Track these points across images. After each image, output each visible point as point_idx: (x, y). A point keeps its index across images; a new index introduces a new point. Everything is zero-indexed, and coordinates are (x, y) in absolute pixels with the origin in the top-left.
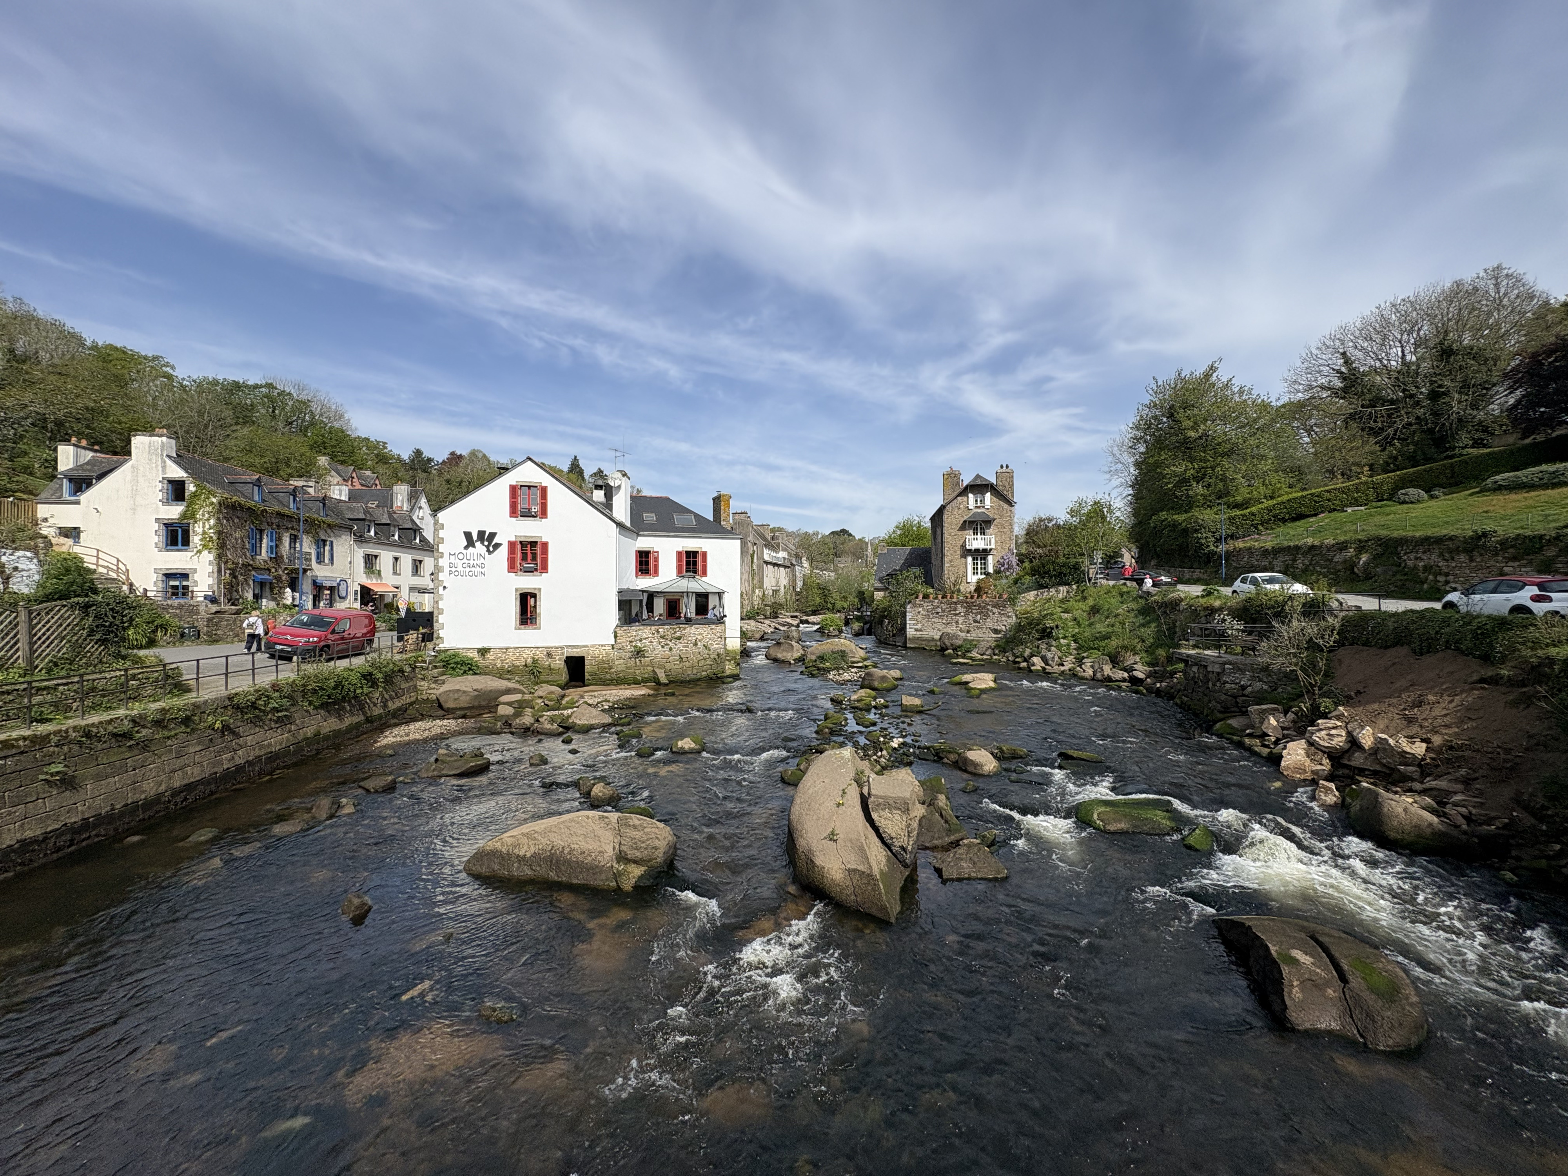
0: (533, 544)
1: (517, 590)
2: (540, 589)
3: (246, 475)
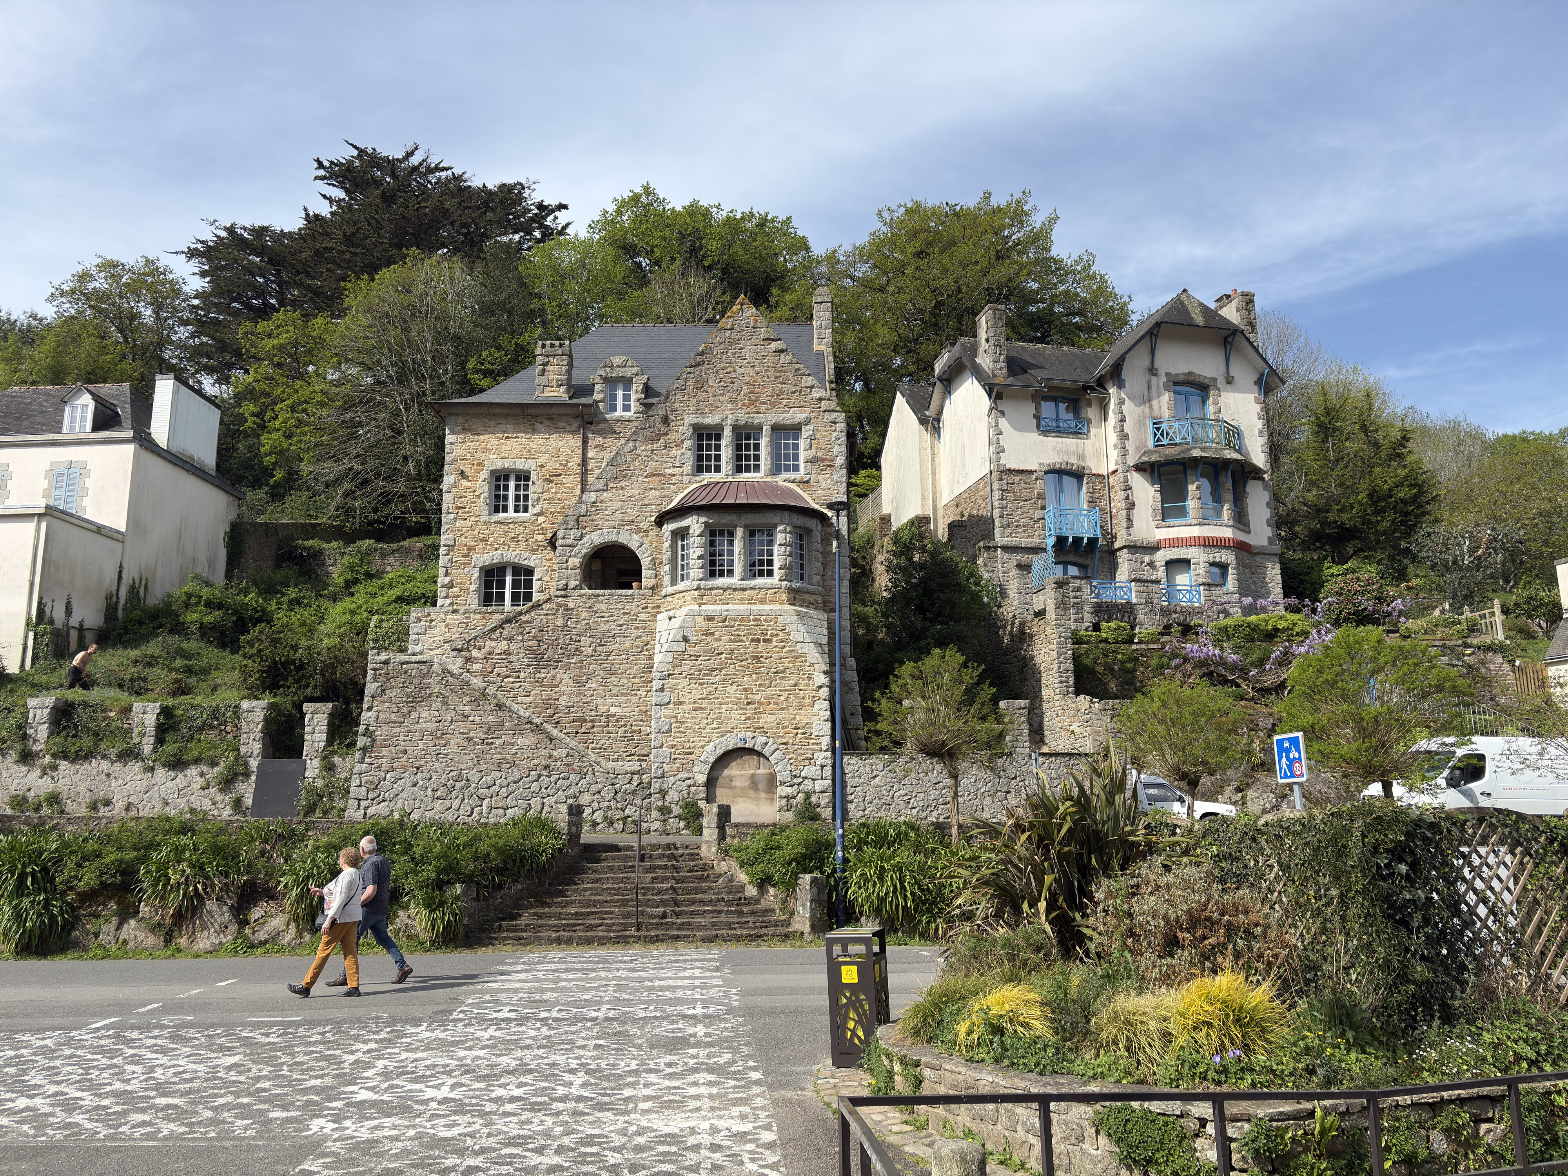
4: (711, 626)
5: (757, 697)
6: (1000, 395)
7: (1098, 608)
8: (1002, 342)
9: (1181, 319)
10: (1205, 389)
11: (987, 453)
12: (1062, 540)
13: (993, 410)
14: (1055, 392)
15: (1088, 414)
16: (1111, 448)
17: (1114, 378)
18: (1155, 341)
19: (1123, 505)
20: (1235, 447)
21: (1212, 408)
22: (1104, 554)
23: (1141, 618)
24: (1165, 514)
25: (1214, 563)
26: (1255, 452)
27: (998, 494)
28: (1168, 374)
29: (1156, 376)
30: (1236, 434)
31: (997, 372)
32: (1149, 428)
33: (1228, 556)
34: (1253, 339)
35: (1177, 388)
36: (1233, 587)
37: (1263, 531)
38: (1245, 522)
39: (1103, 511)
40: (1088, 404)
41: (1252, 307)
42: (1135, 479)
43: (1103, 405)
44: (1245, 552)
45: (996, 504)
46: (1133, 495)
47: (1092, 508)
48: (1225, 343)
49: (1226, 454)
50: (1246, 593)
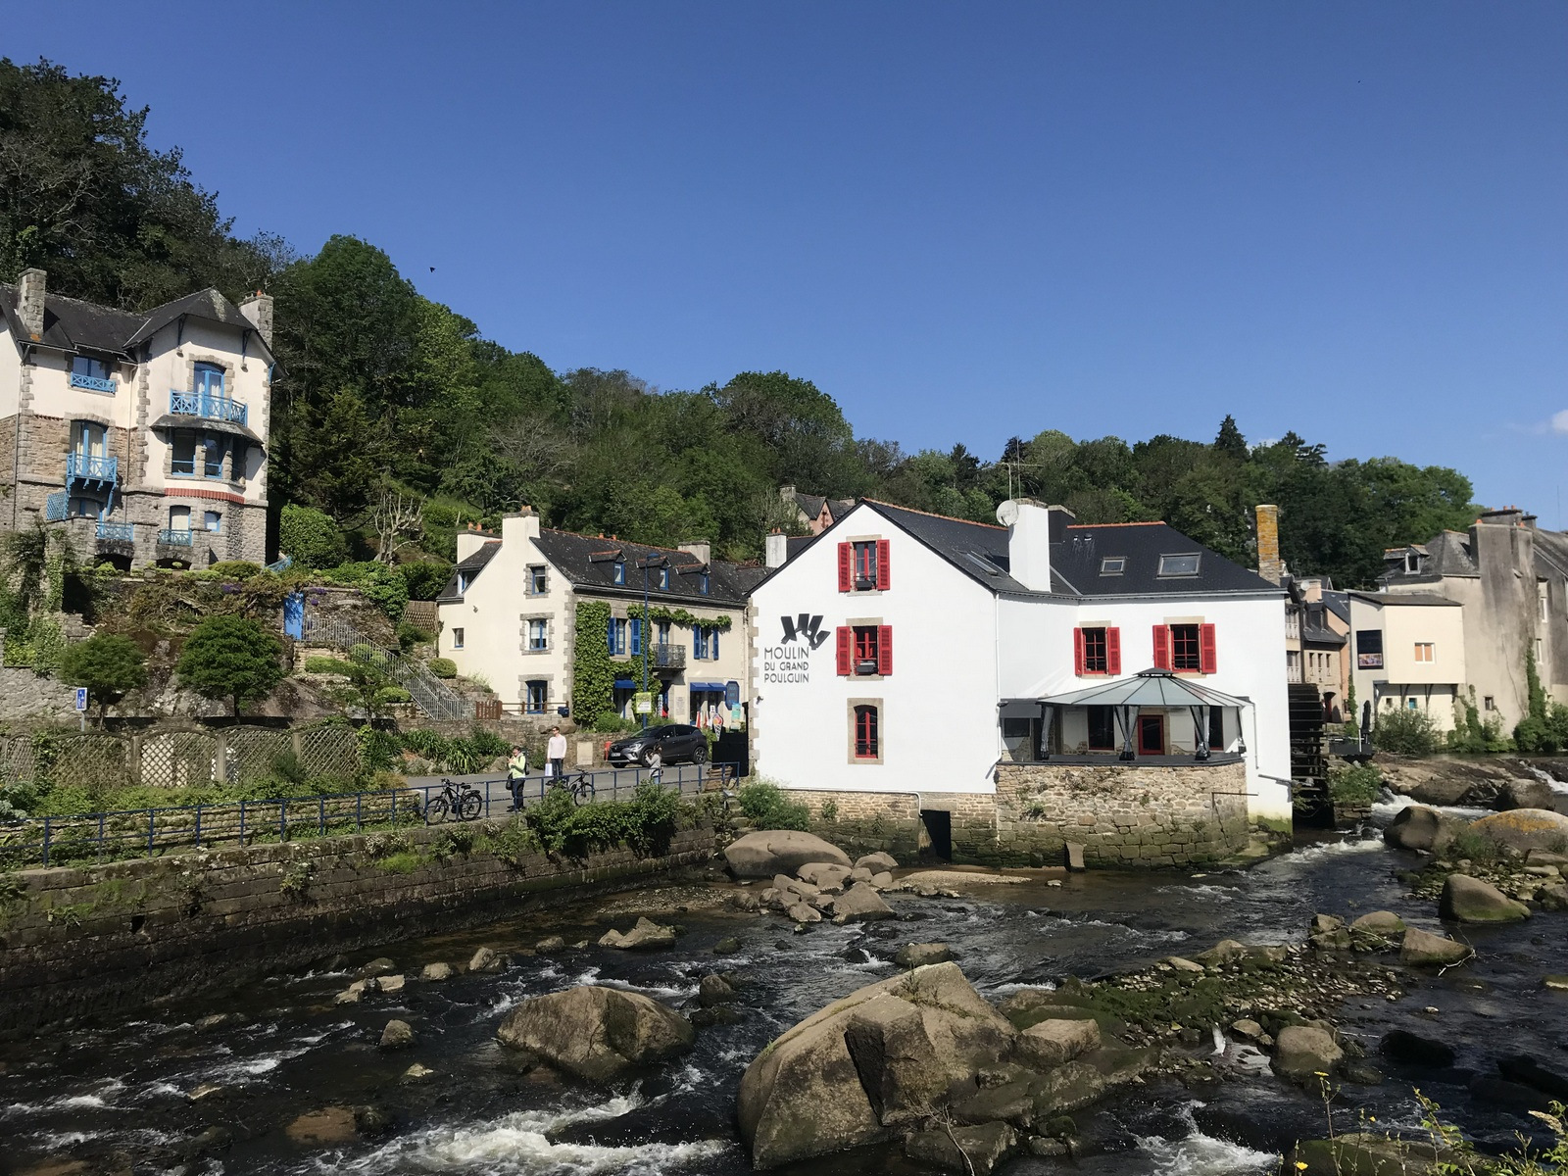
0: (873, 630)
1: (850, 701)
2: (881, 701)
3: (611, 549)
6: (33, 350)
7: (101, 544)
8: (41, 303)
9: (205, 314)
10: (223, 369)
11: (18, 397)
12: (79, 481)
13: (26, 361)
14: (86, 353)
15: (117, 376)
16: (134, 408)
17: (144, 351)
18: (183, 327)
19: (138, 457)
20: (240, 421)
21: (226, 387)
22: (118, 494)
23: (138, 553)
24: (175, 468)
25: (209, 512)
26: (258, 425)
27: (23, 435)
28: (191, 355)
29: (180, 355)
30: (244, 411)
31: (33, 329)
32: (169, 398)
33: (221, 507)
34: (267, 335)
35: (199, 365)
36: (223, 531)
37: (255, 488)
38: (241, 480)
39: (122, 458)
40: (119, 369)
41: (270, 308)
42: (151, 436)
43: (130, 374)
44: (237, 504)
45: (22, 443)
46: (148, 451)
47: (111, 456)
48: (244, 337)
49: (229, 428)
50: (234, 536)
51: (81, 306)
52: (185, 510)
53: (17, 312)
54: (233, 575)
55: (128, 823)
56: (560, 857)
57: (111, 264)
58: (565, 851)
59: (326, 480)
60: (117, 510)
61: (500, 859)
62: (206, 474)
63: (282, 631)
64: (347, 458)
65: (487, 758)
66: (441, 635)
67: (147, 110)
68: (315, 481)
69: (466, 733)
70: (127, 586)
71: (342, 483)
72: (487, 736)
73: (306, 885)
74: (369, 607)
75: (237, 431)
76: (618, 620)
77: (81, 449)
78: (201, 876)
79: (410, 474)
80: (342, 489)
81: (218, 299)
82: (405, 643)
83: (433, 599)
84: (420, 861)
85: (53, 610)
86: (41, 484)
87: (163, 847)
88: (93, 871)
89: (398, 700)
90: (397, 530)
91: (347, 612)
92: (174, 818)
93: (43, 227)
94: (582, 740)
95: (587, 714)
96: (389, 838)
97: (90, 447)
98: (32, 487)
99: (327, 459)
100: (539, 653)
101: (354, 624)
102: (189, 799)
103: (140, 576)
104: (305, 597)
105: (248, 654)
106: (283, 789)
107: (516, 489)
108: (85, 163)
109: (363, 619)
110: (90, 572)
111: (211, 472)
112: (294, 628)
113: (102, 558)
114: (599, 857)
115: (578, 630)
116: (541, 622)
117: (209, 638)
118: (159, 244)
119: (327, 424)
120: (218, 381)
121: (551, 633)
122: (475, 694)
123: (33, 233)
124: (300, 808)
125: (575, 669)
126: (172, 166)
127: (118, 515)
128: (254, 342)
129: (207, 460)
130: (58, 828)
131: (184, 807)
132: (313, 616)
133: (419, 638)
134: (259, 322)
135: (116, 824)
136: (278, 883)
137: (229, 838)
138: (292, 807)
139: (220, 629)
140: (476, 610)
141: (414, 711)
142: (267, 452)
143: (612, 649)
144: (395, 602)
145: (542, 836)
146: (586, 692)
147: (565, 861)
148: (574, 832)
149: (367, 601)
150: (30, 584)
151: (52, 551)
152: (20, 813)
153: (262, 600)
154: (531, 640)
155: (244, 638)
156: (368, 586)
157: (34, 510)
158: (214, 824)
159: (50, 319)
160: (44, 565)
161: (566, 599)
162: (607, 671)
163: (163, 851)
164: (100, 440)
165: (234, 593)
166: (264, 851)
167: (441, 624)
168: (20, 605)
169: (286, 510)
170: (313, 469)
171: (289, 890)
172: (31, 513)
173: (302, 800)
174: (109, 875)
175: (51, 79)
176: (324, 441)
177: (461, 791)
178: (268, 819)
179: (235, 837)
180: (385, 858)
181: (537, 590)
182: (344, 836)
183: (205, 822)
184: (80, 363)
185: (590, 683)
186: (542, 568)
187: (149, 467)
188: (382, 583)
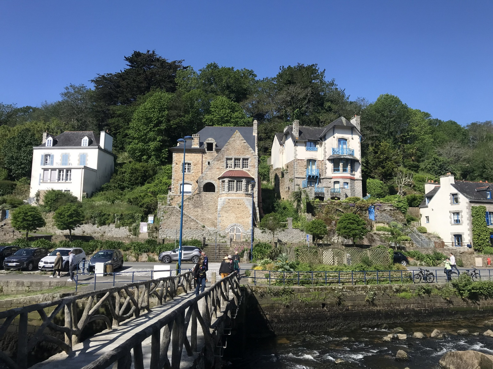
3: (485, 186)
4: (229, 201)
5: (238, 216)
6: (297, 142)
7: (316, 193)
8: (298, 129)
9: (340, 124)
10: (346, 140)
11: (293, 155)
12: (310, 176)
13: (295, 145)
14: (310, 141)
15: (318, 146)
16: (323, 154)
17: (324, 138)
18: (334, 129)
19: (324, 168)
20: (352, 155)
21: (348, 145)
22: (320, 179)
23: (326, 196)
24: (334, 170)
25: (345, 182)
26: (358, 155)
27: (295, 165)
28: (337, 137)
29: (334, 137)
30: (353, 151)
31: (296, 136)
32: (331, 150)
33: (348, 181)
34: (359, 128)
35: (339, 140)
36: (349, 188)
37: (358, 174)
38: (354, 172)
39: (320, 169)
40: (318, 144)
41: (359, 120)
42: (327, 162)
43: (321, 144)
44: (353, 179)
45: (295, 167)
46: (327, 166)
47: (317, 169)
48: (352, 129)
49: (349, 157)
50: (353, 189)
51: (308, 128)
52: (338, 182)
53: (292, 132)
54: (353, 201)
55: (320, 275)
56: (467, 300)
57: (317, 115)
58: (469, 298)
59: (380, 170)
60: (320, 184)
61: (443, 298)
62: (343, 171)
63: (368, 218)
64: (386, 162)
65: (439, 261)
66: (421, 218)
67: (325, 70)
68: (376, 171)
69: (431, 252)
70: (323, 205)
71: (385, 171)
72: (438, 254)
73: (373, 299)
74: (395, 210)
75: (351, 158)
76: (490, 212)
77: (310, 167)
78: (341, 293)
79: (410, 166)
80: (385, 172)
81: (343, 119)
82: (408, 221)
83: (418, 206)
84: (412, 295)
85: (304, 212)
86: (300, 178)
87: (330, 283)
88: (311, 288)
89: (407, 240)
90: (404, 184)
91: (388, 211)
92: (333, 274)
93: (300, 108)
94: (477, 257)
95: (479, 247)
96: (401, 286)
97: (312, 167)
98: (298, 179)
99: (380, 164)
100: (458, 224)
101: (391, 216)
102: (337, 269)
103: (326, 202)
104: (375, 207)
105: (356, 225)
106: (365, 268)
107: (447, 167)
108: (310, 89)
109: (394, 213)
110: (313, 202)
111: (345, 170)
112: (372, 217)
113: (316, 197)
114: (484, 301)
115: (473, 216)
116: (458, 213)
117: (344, 220)
118: (329, 107)
119: (379, 153)
120: (345, 144)
121: (462, 217)
122: (434, 239)
123: (298, 111)
124: (371, 274)
125: (473, 231)
126: (332, 84)
127: (320, 185)
128: (355, 131)
129: (343, 167)
130: (302, 275)
131: (335, 271)
132: (377, 213)
133: (413, 220)
134: (356, 124)
135: (316, 275)
136: (364, 298)
137: (349, 282)
138: (368, 274)
139: (347, 217)
140: (433, 210)
141: (412, 244)
142: (361, 163)
143: (488, 223)
144: (404, 208)
145: (459, 291)
146: (478, 239)
147: (470, 301)
148: (473, 291)
149: (395, 208)
150: (299, 205)
151: (303, 196)
152: (292, 270)
153: (361, 208)
154: (454, 220)
155: (354, 220)
156: (395, 203)
157: (298, 185)
158: (344, 277)
159: (300, 133)
160: (301, 200)
161: (467, 205)
162: (487, 231)
163: (330, 284)
164: (314, 164)
165: (353, 206)
166: (359, 287)
167: (421, 215)
168: (296, 211)
169: (368, 180)
170: (376, 167)
171: (368, 301)
172: (298, 186)
173: (371, 272)
174: (315, 290)
175: (301, 68)
176: (378, 158)
177: (426, 272)
178: (361, 277)
179: (351, 282)
180: (399, 293)
181: (455, 202)
182: (385, 284)
183: (342, 276)
184: (308, 144)
185: (480, 236)
186: (456, 194)
187: (327, 171)
188: (399, 202)
